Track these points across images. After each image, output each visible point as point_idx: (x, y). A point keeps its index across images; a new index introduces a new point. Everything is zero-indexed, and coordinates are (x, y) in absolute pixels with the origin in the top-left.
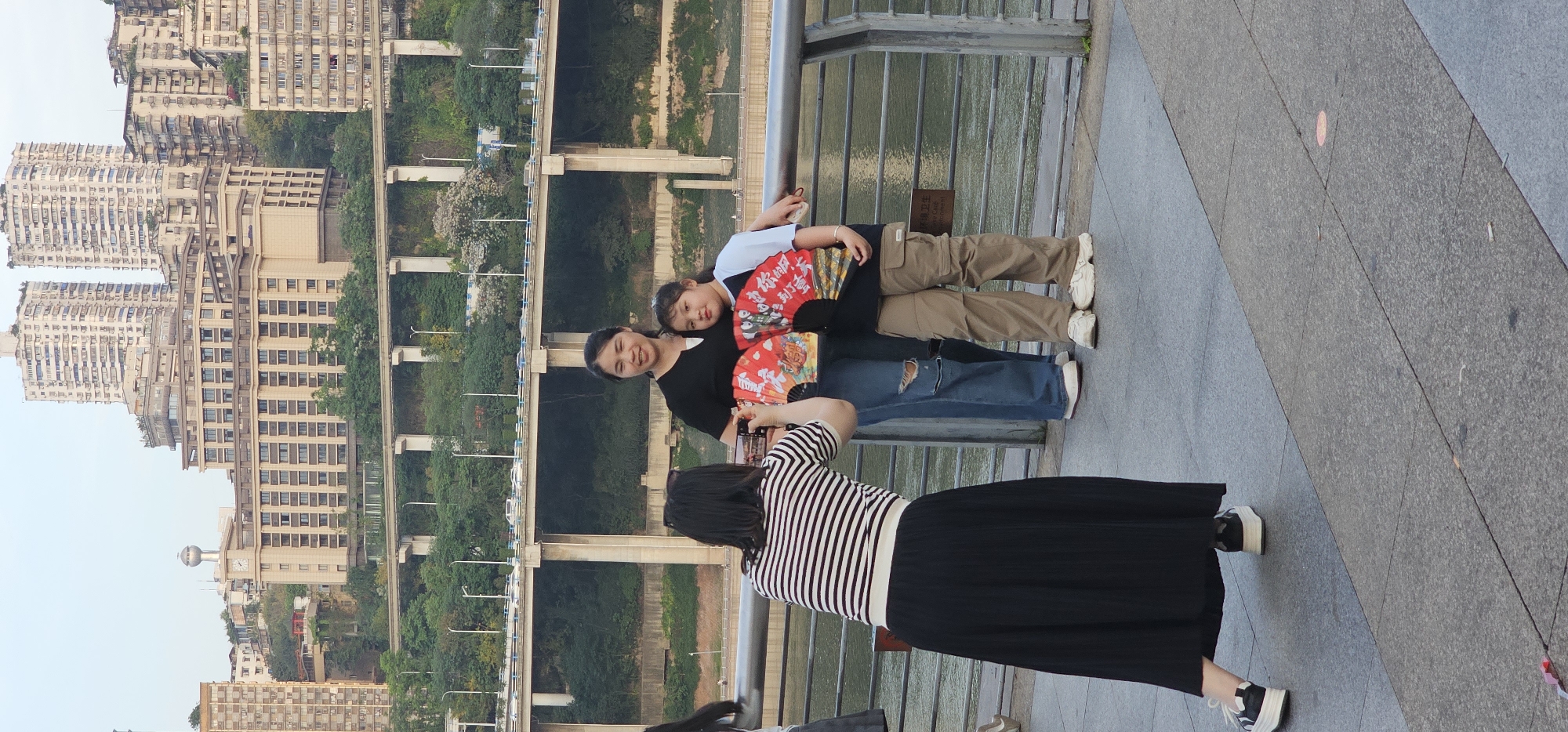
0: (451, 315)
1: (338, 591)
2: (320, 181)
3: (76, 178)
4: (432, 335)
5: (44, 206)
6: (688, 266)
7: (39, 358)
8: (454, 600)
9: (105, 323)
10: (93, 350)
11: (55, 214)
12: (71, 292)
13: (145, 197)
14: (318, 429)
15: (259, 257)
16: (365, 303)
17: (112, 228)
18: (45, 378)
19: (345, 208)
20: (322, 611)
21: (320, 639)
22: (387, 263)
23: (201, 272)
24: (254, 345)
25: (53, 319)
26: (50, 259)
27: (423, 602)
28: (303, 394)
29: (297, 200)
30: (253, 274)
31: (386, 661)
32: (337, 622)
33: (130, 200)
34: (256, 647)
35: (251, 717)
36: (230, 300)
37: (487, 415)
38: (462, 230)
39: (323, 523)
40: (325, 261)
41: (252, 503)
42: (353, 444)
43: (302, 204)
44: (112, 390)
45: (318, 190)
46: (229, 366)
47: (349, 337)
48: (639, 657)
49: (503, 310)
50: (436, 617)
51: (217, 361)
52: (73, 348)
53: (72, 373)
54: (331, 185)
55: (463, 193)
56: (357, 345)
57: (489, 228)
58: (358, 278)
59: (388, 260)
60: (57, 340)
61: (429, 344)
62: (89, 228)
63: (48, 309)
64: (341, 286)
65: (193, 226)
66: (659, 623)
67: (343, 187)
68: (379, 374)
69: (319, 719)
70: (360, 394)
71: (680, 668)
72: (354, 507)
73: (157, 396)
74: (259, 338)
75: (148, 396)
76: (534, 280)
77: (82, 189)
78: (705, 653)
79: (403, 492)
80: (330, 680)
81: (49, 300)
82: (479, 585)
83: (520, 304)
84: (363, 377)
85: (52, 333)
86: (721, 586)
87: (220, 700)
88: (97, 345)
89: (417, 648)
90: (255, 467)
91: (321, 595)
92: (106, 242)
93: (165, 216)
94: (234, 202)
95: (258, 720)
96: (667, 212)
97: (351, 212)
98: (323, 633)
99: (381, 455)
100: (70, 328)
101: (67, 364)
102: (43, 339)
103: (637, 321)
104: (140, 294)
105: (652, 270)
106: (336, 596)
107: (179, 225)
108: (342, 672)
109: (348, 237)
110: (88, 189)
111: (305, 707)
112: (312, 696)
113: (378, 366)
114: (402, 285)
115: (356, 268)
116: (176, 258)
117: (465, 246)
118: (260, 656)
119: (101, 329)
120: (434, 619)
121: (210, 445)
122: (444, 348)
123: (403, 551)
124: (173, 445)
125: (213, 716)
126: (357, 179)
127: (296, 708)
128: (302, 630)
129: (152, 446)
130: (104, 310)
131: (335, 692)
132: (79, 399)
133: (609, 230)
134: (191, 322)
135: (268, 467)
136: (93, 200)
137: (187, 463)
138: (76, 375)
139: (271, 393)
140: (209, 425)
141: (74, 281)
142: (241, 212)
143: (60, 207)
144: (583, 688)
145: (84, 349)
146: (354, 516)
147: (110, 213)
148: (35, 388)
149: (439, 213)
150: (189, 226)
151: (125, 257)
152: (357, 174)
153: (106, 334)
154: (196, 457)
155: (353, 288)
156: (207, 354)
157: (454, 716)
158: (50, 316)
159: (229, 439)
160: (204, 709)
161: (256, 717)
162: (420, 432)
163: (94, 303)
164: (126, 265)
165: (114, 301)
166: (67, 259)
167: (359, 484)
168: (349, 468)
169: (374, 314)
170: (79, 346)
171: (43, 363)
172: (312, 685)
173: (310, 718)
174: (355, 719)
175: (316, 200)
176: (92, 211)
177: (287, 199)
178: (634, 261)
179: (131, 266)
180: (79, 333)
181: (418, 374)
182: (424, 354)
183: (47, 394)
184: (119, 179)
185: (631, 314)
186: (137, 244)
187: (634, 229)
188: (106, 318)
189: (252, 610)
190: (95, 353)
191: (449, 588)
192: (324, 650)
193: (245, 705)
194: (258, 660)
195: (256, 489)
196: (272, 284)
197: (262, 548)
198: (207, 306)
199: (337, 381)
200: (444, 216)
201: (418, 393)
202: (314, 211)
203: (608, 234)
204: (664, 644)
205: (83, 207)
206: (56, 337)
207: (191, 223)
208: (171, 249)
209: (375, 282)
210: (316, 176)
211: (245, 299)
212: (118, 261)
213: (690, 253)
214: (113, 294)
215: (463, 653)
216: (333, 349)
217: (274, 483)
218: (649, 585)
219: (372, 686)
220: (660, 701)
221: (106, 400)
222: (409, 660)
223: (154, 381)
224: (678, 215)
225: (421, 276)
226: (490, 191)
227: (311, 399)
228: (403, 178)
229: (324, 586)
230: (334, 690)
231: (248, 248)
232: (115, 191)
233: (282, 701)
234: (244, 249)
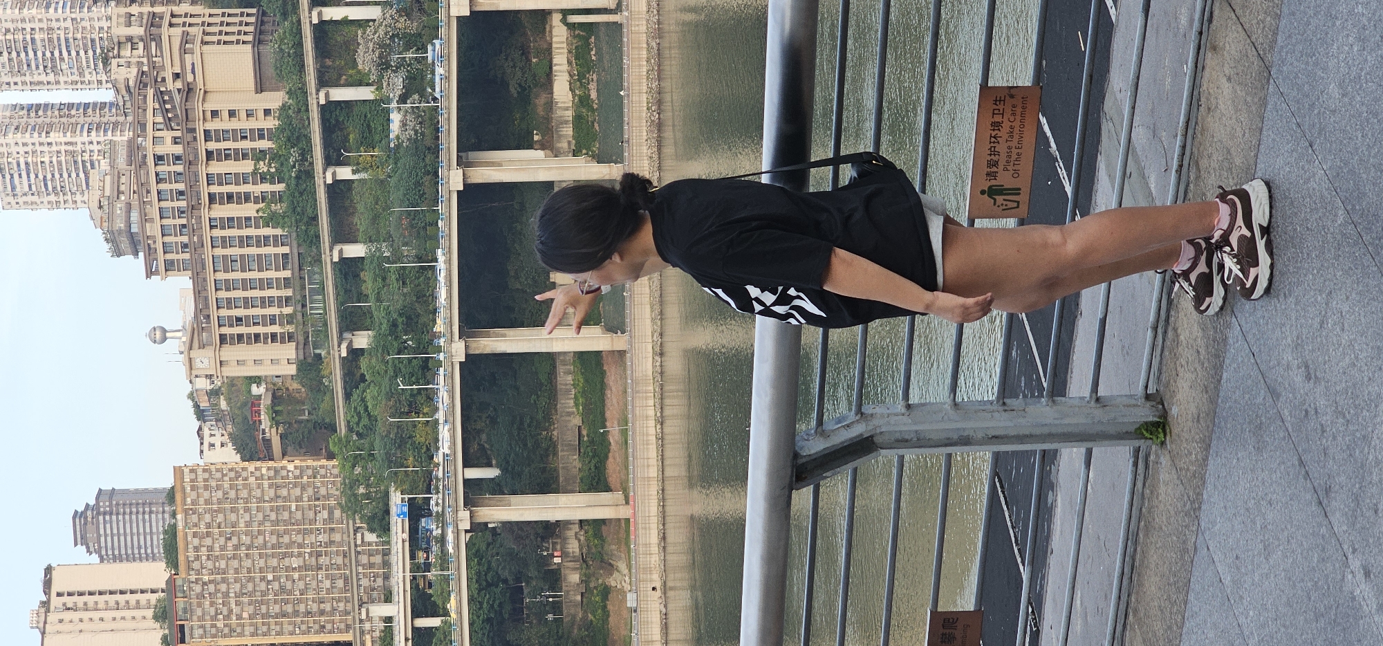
0: (377, 138)
1: (289, 381)
2: (252, 19)
3: (34, 11)
4: (360, 156)
5: (8, 37)
6: (583, 89)
7: (12, 172)
8: (391, 389)
9: (69, 138)
10: (59, 163)
11: (17, 44)
12: (37, 112)
13: (97, 25)
14: (265, 241)
15: (202, 91)
16: (300, 129)
17: (69, 54)
18: (18, 189)
19: (276, 46)
20: (276, 399)
21: (275, 422)
22: (317, 94)
23: (151, 104)
24: (203, 170)
25: (22, 137)
26: (16, 84)
27: (364, 391)
28: (249, 210)
29: (233, 38)
30: (198, 107)
31: (335, 444)
32: (290, 408)
33: (84, 28)
34: (220, 424)
35: (220, 494)
36: (179, 128)
37: (412, 226)
38: (382, 64)
39: (273, 322)
40: (262, 91)
41: (209, 308)
42: (295, 252)
43: (238, 42)
44: (78, 198)
45: (251, 29)
46: (181, 187)
47: (286, 160)
48: (555, 433)
49: (423, 134)
50: (377, 405)
51: (170, 183)
52: (42, 162)
53: (42, 184)
54: (263, 23)
55: (381, 32)
56: (294, 166)
57: (406, 61)
58: (292, 107)
59: (318, 91)
60: (27, 155)
61: (358, 164)
62: (48, 54)
63: (17, 128)
64: (277, 115)
65: (141, 60)
66: (572, 402)
67: (273, 25)
68: (315, 192)
69: (279, 493)
70: (299, 209)
71: (592, 442)
72: (299, 307)
73: (119, 212)
74: (207, 163)
75: (111, 213)
76: (448, 108)
77: (40, 20)
78: (614, 430)
79: (342, 293)
80: (287, 458)
81: (17, 120)
82: (413, 376)
83: (437, 130)
84: (301, 194)
85: (22, 150)
86: (625, 370)
87: (192, 481)
88: (63, 159)
89: (361, 431)
90: (211, 277)
91: (274, 385)
92: (64, 67)
93: (116, 52)
94: (176, 43)
95: (226, 496)
96: (563, 42)
97: (281, 49)
98: (279, 418)
99: (321, 262)
100: (37, 144)
101: (37, 176)
102: (15, 155)
103: (540, 138)
104: (98, 111)
105: (552, 93)
106: (288, 385)
107: (129, 60)
108: (297, 450)
109: (281, 71)
110: (45, 20)
111: (266, 484)
112: (272, 473)
113: (314, 184)
114: (331, 112)
115: (289, 99)
116: (128, 88)
117: (386, 78)
118: (224, 432)
119: (65, 144)
120: (375, 406)
121: (169, 256)
122: (372, 166)
123: (344, 346)
124: (136, 254)
125: (187, 495)
126: (285, 19)
127: (259, 484)
128: (259, 417)
129: (118, 256)
130: (66, 126)
131: (292, 469)
132: (50, 206)
133: (512, 60)
134: (145, 149)
135: (221, 276)
136: (51, 29)
137: (150, 273)
138: (46, 185)
139: (221, 211)
140: (167, 239)
141: (38, 102)
142: (184, 51)
143: (21, 37)
144: (508, 462)
145: (51, 162)
146: (299, 316)
147: (67, 40)
148: (10, 199)
149: (361, 50)
150: (138, 60)
151: (82, 79)
152: (285, 15)
153: (70, 148)
154: (157, 267)
155: (288, 117)
156: (161, 177)
157: (396, 489)
158: (19, 135)
159: (186, 250)
160: (178, 488)
161: (224, 494)
162: (354, 241)
163: (57, 120)
164: (84, 86)
165: (75, 118)
166: (31, 83)
167: (303, 287)
168: (293, 274)
169: (309, 140)
170: (46, 160)
171: (16, 176)
172: (271, 464)
173: (272, 493)
174: (310, 491)
175: (250, 38)
176: (50, 40)
177: (224, 38)
178: (536, 86)
179: (88, 87)
180: (46, 148)
181: (350, 189)
182: (354, 172)
183: (21, 203)
184: (73, 10)
185: (535, 132)
186: (92, 67)
187: (534, 58)
188: (69, 134)
189: (214, 393)
190: (61, 165)
191: (387, 379)
192: (279, 432)
193: (214, 484)
194: (223, 435)
195: (212, 296)
196: (215, 114)
197: (220, 347)
198: (158, 134)
199: (277, 198)
200: (365, 52)
201: (351, 206)
202: (249, 47)
203: (511, 64)
204: (577, 421)
205: (42, 36)
206: (26, 153)
207: (139, 57)
208: (123, 81)
209: (307, 110)
210: (248, 15)
211: (191, 129)
212: (77, 83)
213: (585, 78)
214: (73, 112)
215: (402, 435)
216: (273, 170)
217: (228, 289)
218: (561, 369)
219: (324, 462)
220: (575, 471)
221: (74, 206)
222: (354, 441)
223: (115, 199)
224: (572, 44)
225: (348, 104)
226: (405, 29)
227: (256, 215)
228: (326, 18)
229: (277, 377)
230: (291, 467)
231: (191, 83)
232: (69, 20)
233: (246, 479)
234: (188, 84)
